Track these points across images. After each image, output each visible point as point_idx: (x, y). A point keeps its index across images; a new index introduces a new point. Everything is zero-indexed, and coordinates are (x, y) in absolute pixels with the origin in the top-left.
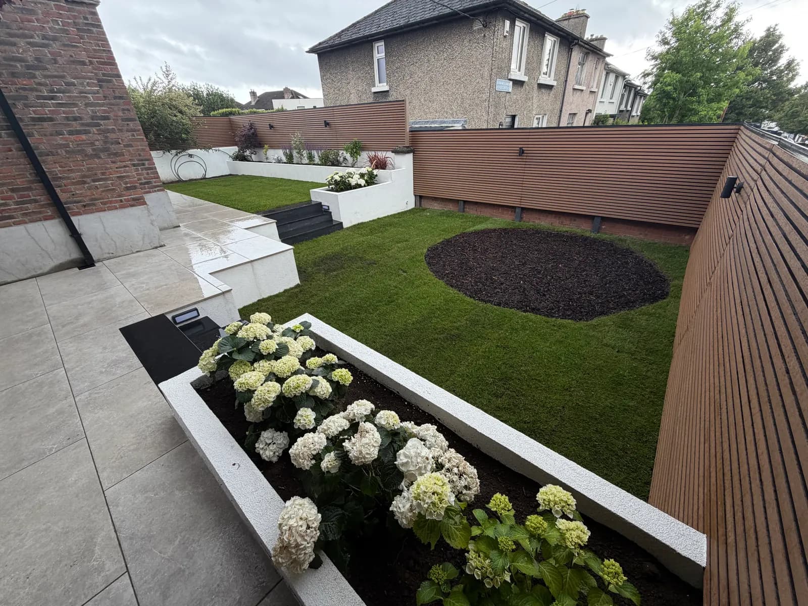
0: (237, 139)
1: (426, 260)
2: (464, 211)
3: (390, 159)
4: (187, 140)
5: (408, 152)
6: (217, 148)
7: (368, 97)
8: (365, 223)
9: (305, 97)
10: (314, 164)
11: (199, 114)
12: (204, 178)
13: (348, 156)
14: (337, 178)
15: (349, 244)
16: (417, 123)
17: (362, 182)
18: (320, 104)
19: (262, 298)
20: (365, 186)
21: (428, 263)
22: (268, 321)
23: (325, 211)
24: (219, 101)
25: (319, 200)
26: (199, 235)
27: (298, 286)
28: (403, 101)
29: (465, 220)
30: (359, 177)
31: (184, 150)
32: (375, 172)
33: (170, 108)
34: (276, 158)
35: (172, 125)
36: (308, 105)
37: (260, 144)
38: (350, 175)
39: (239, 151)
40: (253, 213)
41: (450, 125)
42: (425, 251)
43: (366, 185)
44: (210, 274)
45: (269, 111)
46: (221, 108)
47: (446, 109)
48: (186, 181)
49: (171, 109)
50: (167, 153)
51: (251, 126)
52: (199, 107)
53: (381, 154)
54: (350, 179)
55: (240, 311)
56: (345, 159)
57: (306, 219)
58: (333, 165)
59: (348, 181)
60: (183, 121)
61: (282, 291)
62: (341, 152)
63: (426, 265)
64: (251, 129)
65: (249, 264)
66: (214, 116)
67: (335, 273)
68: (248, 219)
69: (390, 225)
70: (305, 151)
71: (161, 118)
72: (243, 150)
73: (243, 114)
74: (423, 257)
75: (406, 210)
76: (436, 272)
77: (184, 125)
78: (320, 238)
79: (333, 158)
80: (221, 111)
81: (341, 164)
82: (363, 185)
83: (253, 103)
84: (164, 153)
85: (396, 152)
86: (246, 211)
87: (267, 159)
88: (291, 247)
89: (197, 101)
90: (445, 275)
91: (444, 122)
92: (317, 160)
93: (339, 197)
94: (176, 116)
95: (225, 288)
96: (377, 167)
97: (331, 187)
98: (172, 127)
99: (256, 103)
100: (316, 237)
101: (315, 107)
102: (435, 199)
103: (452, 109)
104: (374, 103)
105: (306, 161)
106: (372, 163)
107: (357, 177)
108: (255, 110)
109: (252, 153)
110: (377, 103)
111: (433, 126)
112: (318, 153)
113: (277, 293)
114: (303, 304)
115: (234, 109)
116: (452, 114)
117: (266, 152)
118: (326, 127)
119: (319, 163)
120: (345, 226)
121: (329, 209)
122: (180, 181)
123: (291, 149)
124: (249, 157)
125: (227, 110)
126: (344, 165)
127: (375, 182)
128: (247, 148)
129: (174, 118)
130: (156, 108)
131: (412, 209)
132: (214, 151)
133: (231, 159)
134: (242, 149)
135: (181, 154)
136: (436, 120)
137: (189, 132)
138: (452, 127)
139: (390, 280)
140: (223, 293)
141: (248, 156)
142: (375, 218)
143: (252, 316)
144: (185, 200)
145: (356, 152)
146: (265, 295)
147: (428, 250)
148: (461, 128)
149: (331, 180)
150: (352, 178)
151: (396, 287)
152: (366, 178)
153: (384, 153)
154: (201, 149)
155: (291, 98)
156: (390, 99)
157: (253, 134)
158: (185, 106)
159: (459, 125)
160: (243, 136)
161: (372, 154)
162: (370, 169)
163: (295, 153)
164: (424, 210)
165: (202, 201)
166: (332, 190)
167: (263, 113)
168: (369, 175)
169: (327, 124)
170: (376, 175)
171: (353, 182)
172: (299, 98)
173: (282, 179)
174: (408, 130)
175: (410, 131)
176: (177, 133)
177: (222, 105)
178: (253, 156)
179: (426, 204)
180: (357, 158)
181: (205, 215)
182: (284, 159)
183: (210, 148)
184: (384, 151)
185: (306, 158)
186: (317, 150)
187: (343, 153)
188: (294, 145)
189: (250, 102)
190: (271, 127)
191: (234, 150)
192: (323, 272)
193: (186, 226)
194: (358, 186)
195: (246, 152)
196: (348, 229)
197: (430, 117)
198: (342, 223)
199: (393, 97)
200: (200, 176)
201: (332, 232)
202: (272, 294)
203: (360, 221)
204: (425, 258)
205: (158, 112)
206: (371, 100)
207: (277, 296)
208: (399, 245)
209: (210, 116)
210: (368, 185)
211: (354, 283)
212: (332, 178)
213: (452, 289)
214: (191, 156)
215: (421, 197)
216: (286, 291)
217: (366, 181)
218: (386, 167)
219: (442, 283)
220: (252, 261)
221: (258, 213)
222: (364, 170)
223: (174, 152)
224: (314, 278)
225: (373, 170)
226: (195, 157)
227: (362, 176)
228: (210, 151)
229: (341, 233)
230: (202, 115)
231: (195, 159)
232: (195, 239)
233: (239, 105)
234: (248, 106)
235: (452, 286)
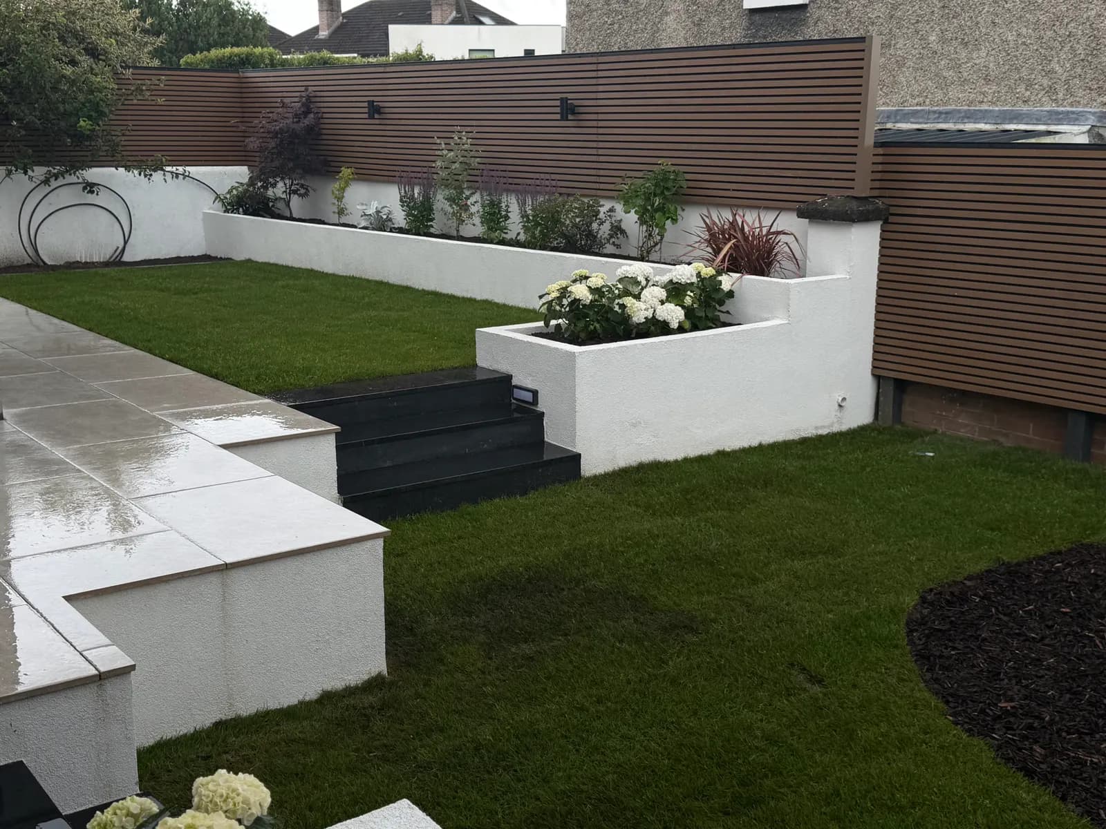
0: (253, 143)
1: (911, 642)
2: (1087, 457)
3: (790, 239)
4: (89, 138)
5: (863, 218)
6: (181, 169)
7: (727, 23)
8: (667, 464)
9: (500, 21)
10: (502, 242)
11: (146, 61)
12: (116, 262)
13: (630, 220)
14: (581, 292)
15: (596, 539)
16: (906, 117)
17: (673, 314)
18: (551, 45)
19: (231, 715)
20: (681, 329)
21: (923, 657)
22: (256, 811)
23: (519, 409)
24: (215, 22)
25: (503, 367)
26: (59, 453)
27: (375, 683)
28: (862, 39)
29: (1091, 492)
30: (663, 294)
31: (75, 165)
32: (727, 282)
33: (62, 39)
34: (371, 211)
35: (55, 89)
36: (506, 45)
37: (326, 163)
38: (632, 287)
39: (252, 182)
40: (261, 393)
41: (1042, 128)
42: (910, 600)
43: (687, 325)
44: (68, 598)
45: (372, 60)
46: (216, 45)
47: (1024, 73)
48: (54, 268)
49: (65, 42)
50: (19, 176)
51: (308, 105)
52: (153, 39)
53: (754, 221)
54: (628, 301)
55: (145, 756)
56: (618, 230)
57: (450, 431)
58: (571, 246)
59: (623, 306)
60: (93, 78)
61: (312, 694)
62: (606, 205)
63: (911, 665)
64: (306, 114)
65: (214, 579)
66: (190, 68)
67: (528, 649)
68: (239, 412)
69: (766, 484)
70: (476, 197)
71: (28, 67)
72: (265, 181)
73: (284, 64)
74: (898, 629)
75: (836, 429)
76: (954, 700)
77: (91, 92)
78: (485, 506)
79: (575, 225)
80: (215, 53)
81: (602, 245)
82: (675, 325)
83: (323, 34)
84: (9, 173)
85: (815, 215)
86: (237, 385)
87: (341, 212)
88: (379, 529)
89: (149, 21)
90: (996, 718)
91: (1017, 117)
92: (515, 226)
93: (580, 363)
94: (73, 62)
95: (111, 657)
96: (734, 265)
97: (553, 322)
98: (54, 97)
99: (334, 34)
100: (475, 502)
101: (529, 53)
102: (963, 397)
103: (1052, 71)
104: (749, 45)
105: (475, 226)
106: (717, 252)
107: (654, 294)
108: (326, 54)
109: (295, 192)
110: (761, 45)
111: (969, 127)
112: (522, 204)
113: (293, 701)
114: (386, 760)
115: (258, 50)
116: (1051, 91)
117: (343, 190)
118: (564, 118)
119: (522, 237)
120: (590, 467)
121: (535, 401)
122: (36, 266)
123: (428, 185)
124: (281, 205)
125: (236, 50)
126: (609, 249)
127: (723, 317)
128: (281, 173)
129: (68, 71)
130: (21, 37)
131: (862, 429)
132: (169, 176)
133: (218, 204)
134: (263, 175)
135: (61, 181)
136: (984, 107)
137: (102, 114)
138: (1049, 133)
139: (749, 707)
140: (101, 678)
141: (277, 199)
142: (709, 449)
143: (200, 780)
144: (38, 328)
145: (661, 209)
146: (247, 707)
147: (923, 600)
148: (1084, 139)
149: (560, 299)
150: (638, 297)
151: (771, 740)
152: (688, 301)
153: (768, 218)
154: (128, 168)
155: (455, 22)
156: (812, 33)
157: (310, 129)
158: (108, 36)
159: (1075, 129)
160: (275, 134)
161: (722, 216)
162: (708, 271)
163: (440, 202)
164: (913, 435)
165: (88, 338)
166: (557, 335)
167: (353, 66)
168: (703, 290)
169: (568, 110)
170: (731, 294)
171: (639, 311)
172: (481, 23)
173: (380, 283)
174: (869, 140)
175: (878, 145)
176: (66, 114)
177: (222, 35)
178: (295, 200)
179: (918, 414)
180: (663, 228)
181: (95, 384)
182: (400, 218)
183: (158, 167)
184: (767, 208)
185: (477, 220)
186: (521, 192)
187: (612, 210)
188: (443, 174)
189: (316, 30)
190: (375, 110)
191: (235, 175)
192: (482, 638)
193: (22, 420)
194: (657, 327)
195: (274, 185)
196: (598, 480)
197: (958, 98)
198: (576, 458)
199: (821, 26)
200: (101, 254)
201: (535, 489)
202: (273, 705)
203: (647, 457)
204: (911, 631)
205: (23, 48)
206: (737, 36)
207: (289, 714)
208: (797, 565)
209: (179, 69)
210: (695, 328)
211: (599, 702)
212: (564, 292)
213: (1025, 783)
214: (90, 187)
215: (901, 386)
216: (327, 697)
217: (689, 312)
218: (769, 264)
219: (981, 751)
220: (227, 567)
221: (277, 393)
222: (684, 273)
223: (39, 172)
224: (441, 660)
225: (719, 273)
226: (103, 192)
227: (675, 291)
228: (157, 176)
229: (569, 494)
230: (156, 63)
231: (102, 198)
232: (46, 466)
233: (277, 38)
234: (307, 39)
235: (1030, 774)
